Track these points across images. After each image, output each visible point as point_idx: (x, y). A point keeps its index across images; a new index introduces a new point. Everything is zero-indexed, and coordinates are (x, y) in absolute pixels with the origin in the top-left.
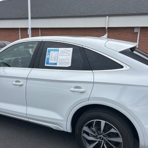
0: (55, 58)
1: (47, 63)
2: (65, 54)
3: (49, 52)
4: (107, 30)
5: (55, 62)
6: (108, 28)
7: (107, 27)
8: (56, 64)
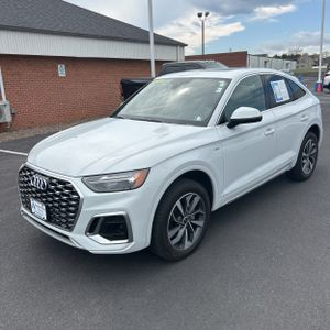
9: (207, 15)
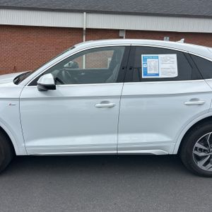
0: (155, 67)
1: (145, 74)
2: (168, 62)
3: (145, 60)
5: (156, 72)
6: (87, 29)
8: (158, 75)
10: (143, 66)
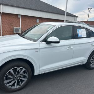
2: (84, 31)
4: (1, 14)
5: (81, 35)
6: (3, 13)
7: (1, 12)
9: (91, 9)
10: (78, 33)
